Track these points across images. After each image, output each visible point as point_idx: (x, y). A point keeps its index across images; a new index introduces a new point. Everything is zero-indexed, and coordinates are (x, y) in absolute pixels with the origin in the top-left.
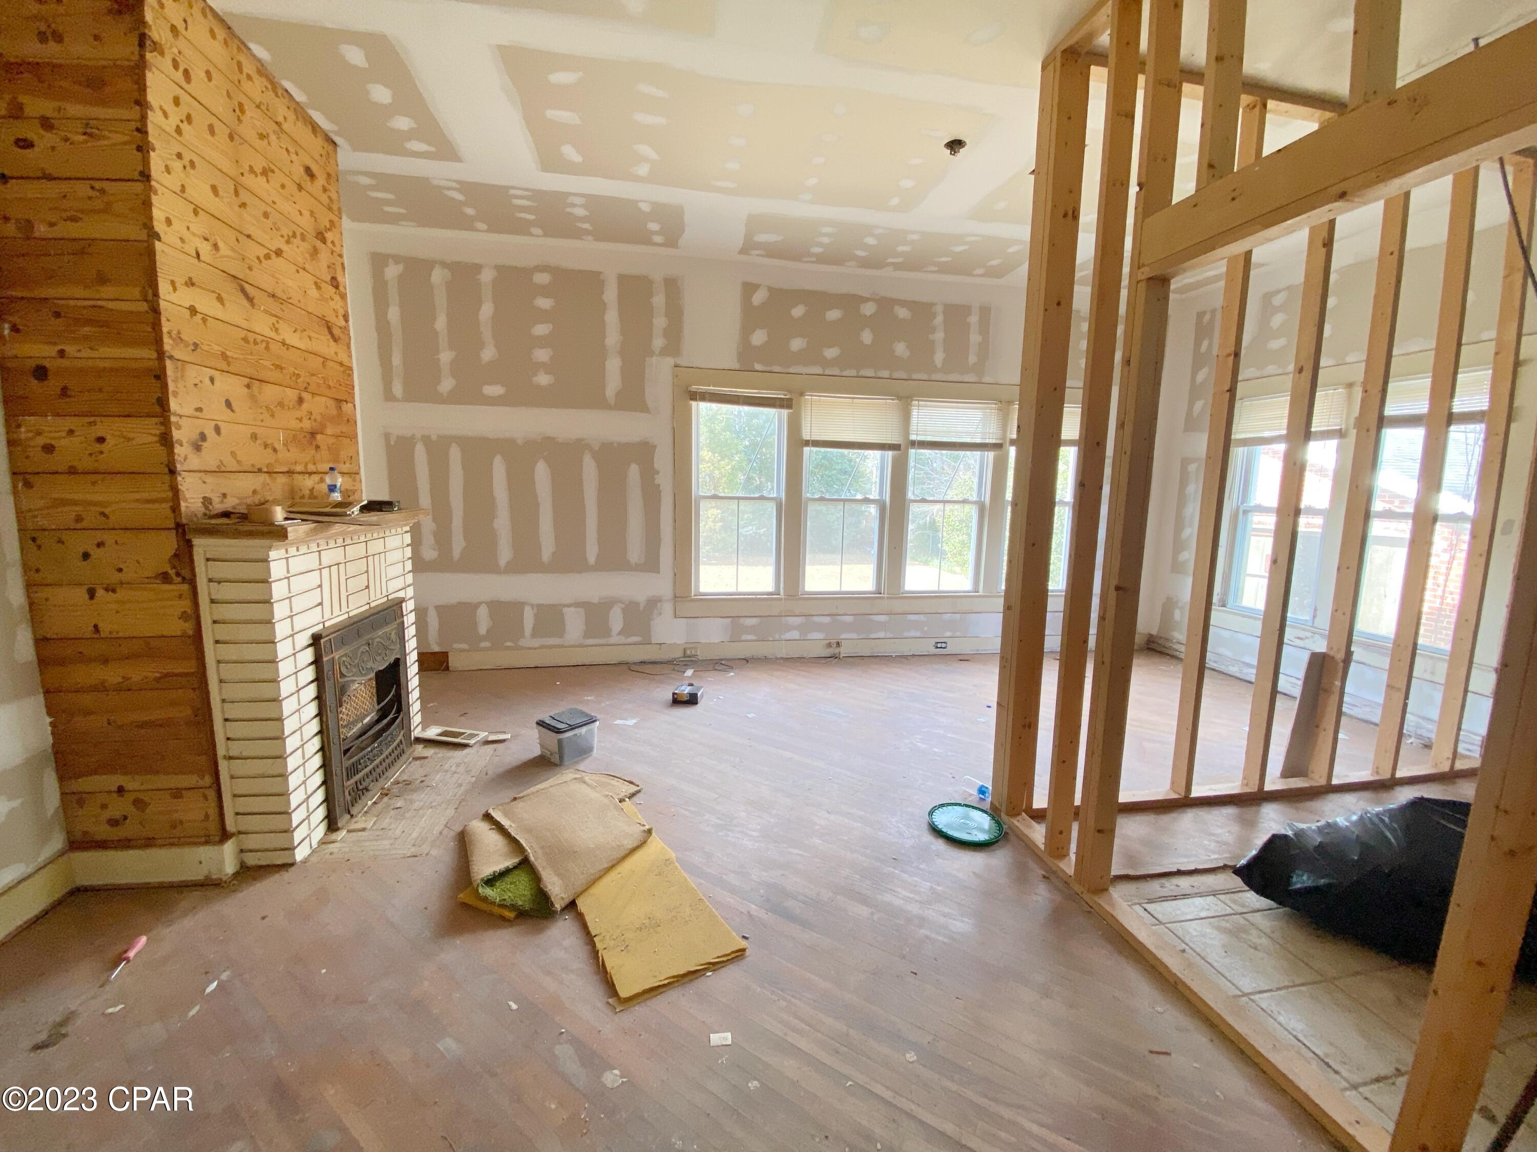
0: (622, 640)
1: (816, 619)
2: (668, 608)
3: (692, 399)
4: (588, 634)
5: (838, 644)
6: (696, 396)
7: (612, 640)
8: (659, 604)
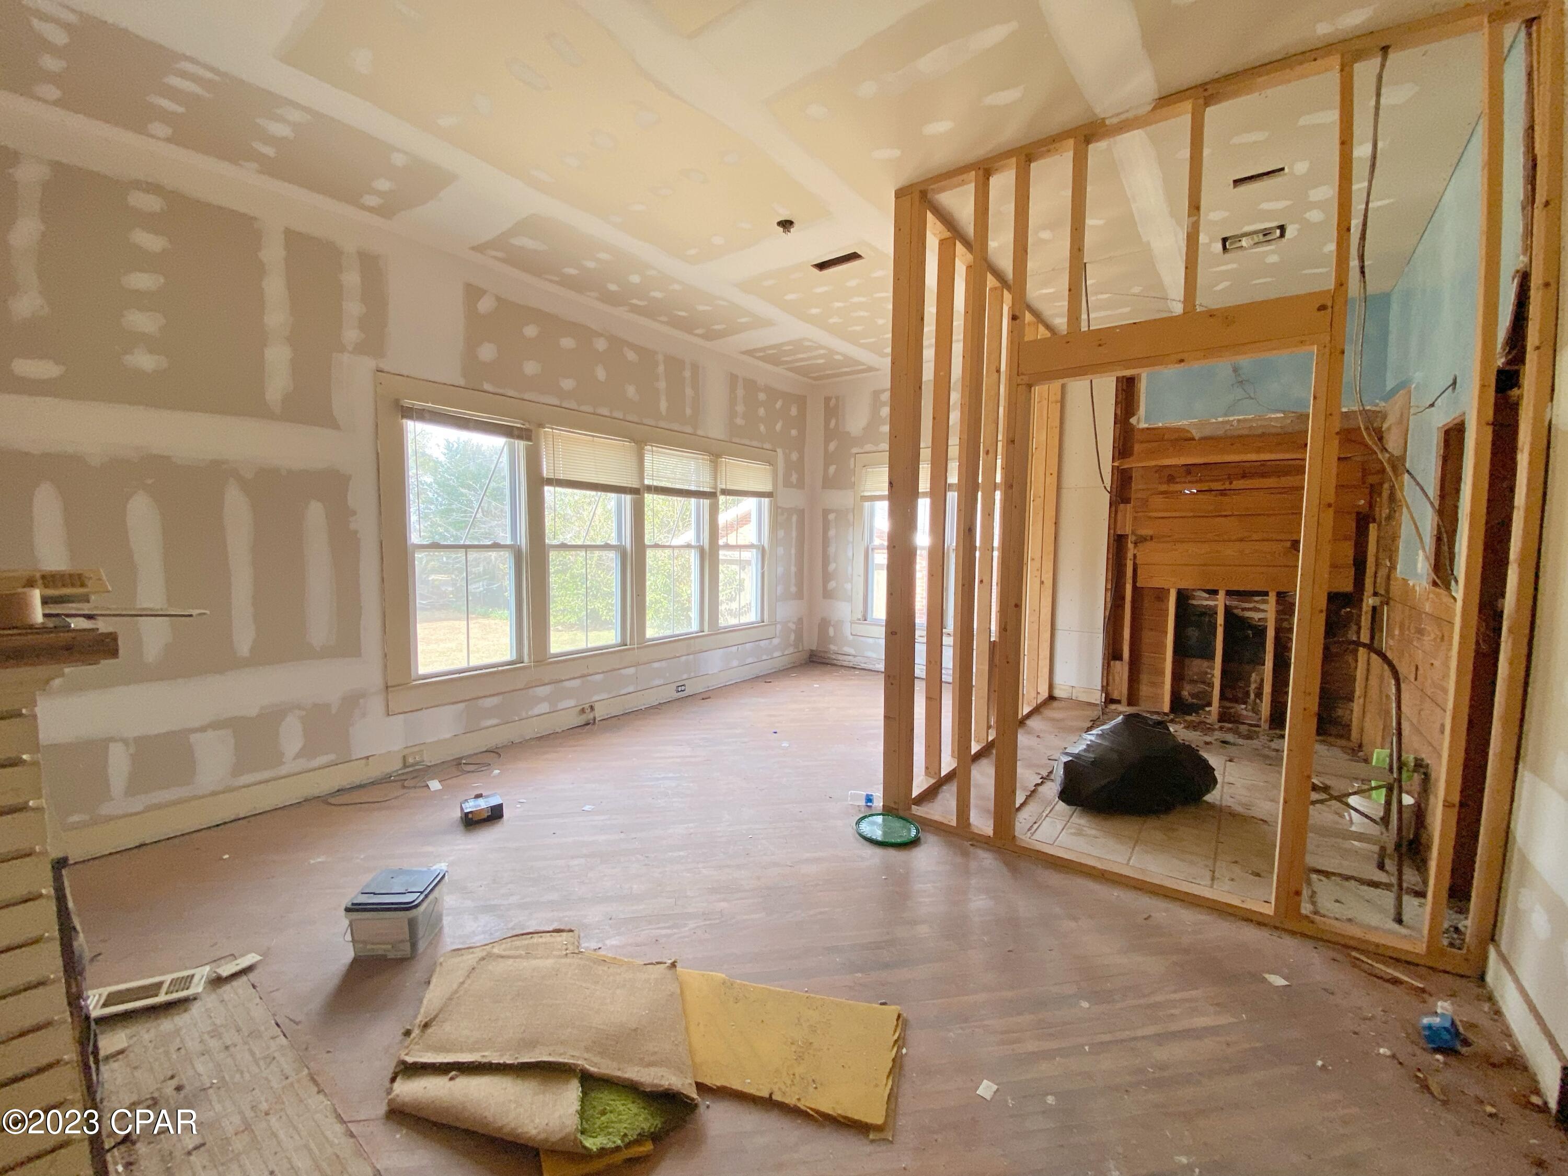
0: (302, 764)
1: (567, 684)
2: (376, 705)
3: (403, 417)
4: (238, 769)
5: (592, 708)
6: (409, 413)
7: (284, 770)
8: (361, 701)
